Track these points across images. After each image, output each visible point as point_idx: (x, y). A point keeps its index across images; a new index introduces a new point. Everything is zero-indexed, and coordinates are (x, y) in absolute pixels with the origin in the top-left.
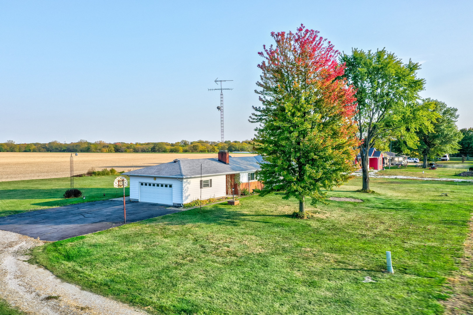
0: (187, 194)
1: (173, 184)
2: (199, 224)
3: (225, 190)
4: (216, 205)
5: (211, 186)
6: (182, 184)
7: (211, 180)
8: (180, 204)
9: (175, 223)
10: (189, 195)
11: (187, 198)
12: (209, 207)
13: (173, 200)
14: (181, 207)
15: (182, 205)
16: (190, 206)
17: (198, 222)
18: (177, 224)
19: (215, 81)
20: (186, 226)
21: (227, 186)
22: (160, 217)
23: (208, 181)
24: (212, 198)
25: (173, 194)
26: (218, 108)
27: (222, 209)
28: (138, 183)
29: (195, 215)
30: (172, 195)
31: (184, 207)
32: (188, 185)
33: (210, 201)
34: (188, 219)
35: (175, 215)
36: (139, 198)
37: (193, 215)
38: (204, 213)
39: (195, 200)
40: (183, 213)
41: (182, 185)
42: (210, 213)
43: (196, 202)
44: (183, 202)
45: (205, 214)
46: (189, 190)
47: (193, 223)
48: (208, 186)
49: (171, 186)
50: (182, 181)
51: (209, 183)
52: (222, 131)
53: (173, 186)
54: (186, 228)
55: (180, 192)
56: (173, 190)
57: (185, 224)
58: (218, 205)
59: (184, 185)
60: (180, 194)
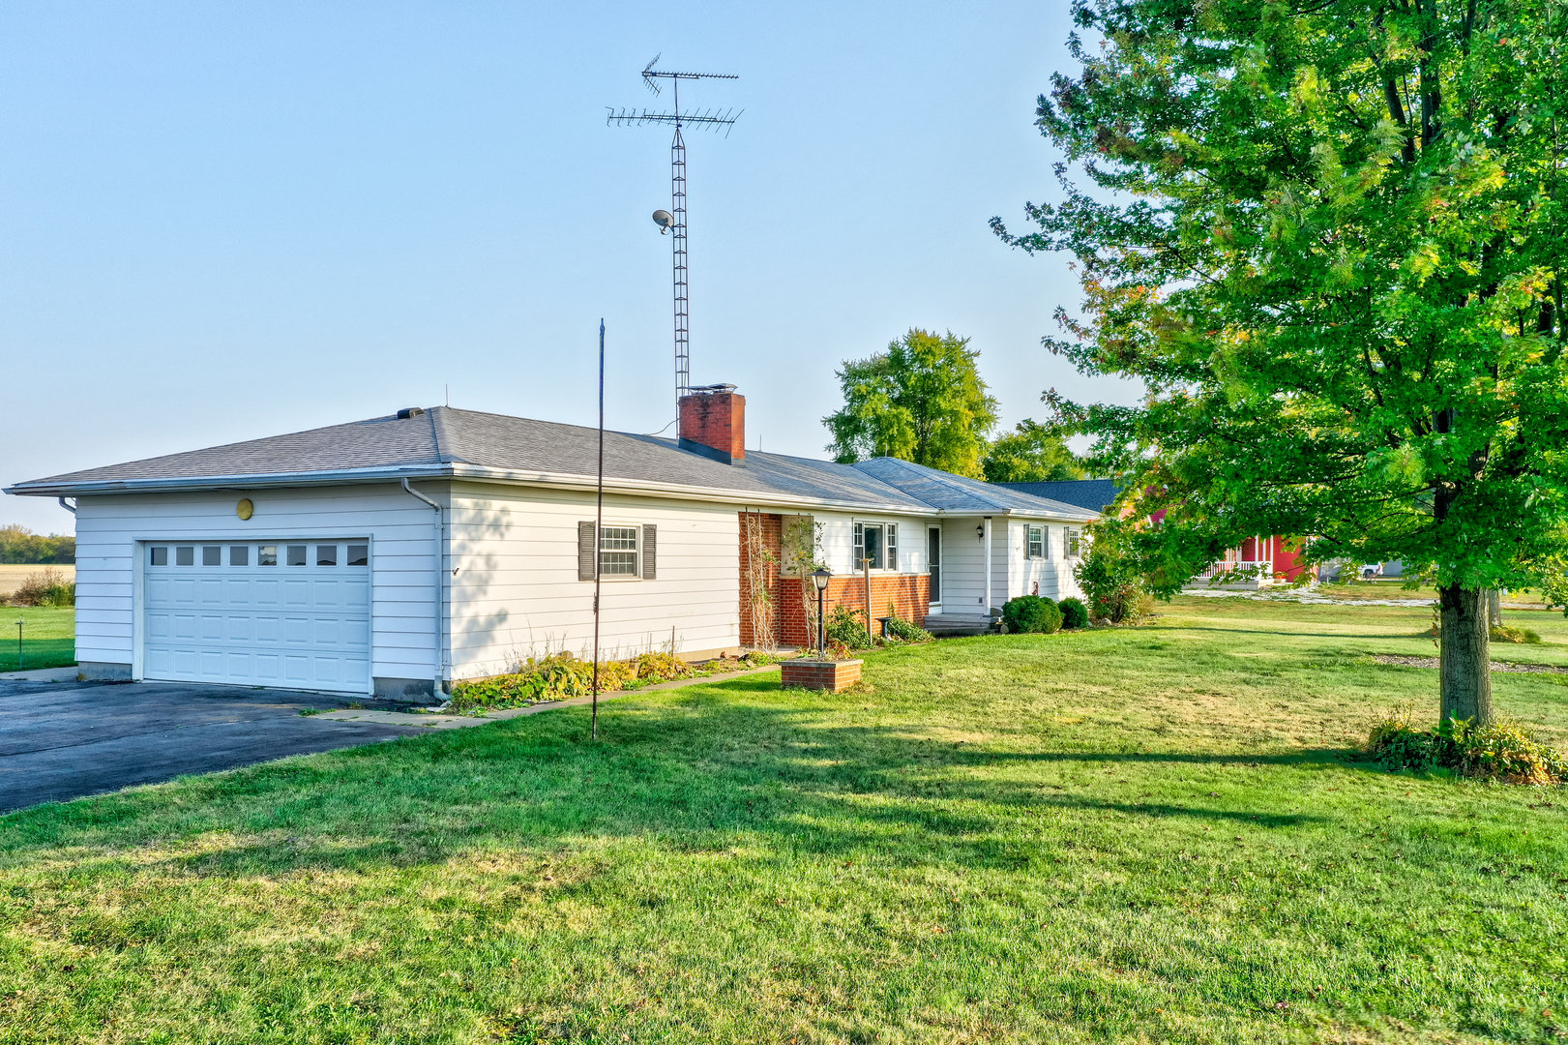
0: (483, 608)
1: (378, 534)
2: (600, 845)
3: (735, 607)
4: (698, 690)
5: (650, 574)
6: (444, 529)
7: (651, 531)
8: (427, 686)
9: (329, 845)
10: (502, 617)
11: (481, 635)
12: (655, 702)
13: (378, 655)
14: (438, 703)
15: (440, 694)
16: (506, 694)
17: (586, 827)
18: (339, 861)
19: (645, 74)
20: (447, 878)
21: (744, 582)
22: (195, 782)
23: (633, 533)
24: (657, 649)
25: (378, 609)
26: (660, 218)
27: (764, 713)
28: (129, 551)
29: (550, 759)
30: (367, 617)
31: (459, 705)
32: (489, 543)
33: (646, 670)
34: (474, 801)
35: (364, 762)
36: (139, 651)
37: (529, 757)
38: (625, 742)
39: (541, 655)
40: (438, 747)
41: (445, 540)
42: (675, 741)
43: (553, 670)
44: (447, 665)
45: (635, 749)
46: (498, 577)
47: (528, 840)
48: (633, 570)
49: (360, 557)
50: (442, 510)
51: (639, 550)
52: (682, 336)
53: (376, 549)
54: (447, 904)
55: (429, 595)
56: (378, 579)
57: (436, 857)
58: (716, 691)
59: (457, 539)
60: (429, 610)
